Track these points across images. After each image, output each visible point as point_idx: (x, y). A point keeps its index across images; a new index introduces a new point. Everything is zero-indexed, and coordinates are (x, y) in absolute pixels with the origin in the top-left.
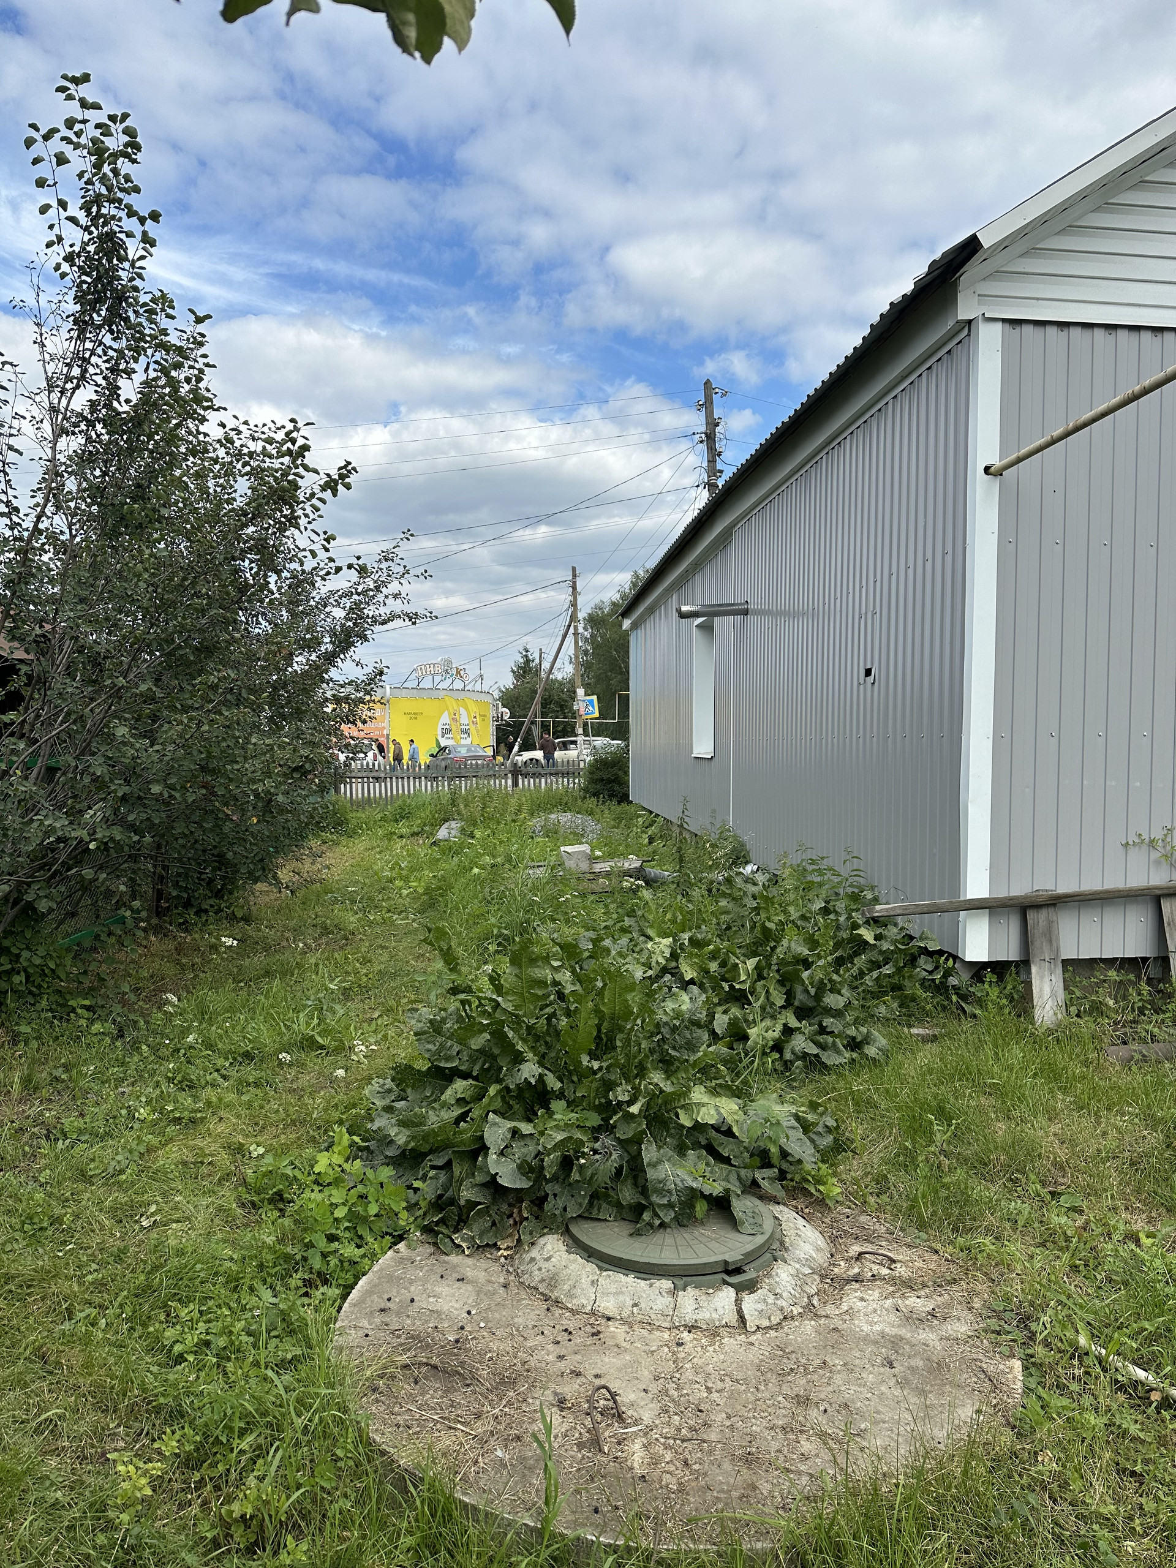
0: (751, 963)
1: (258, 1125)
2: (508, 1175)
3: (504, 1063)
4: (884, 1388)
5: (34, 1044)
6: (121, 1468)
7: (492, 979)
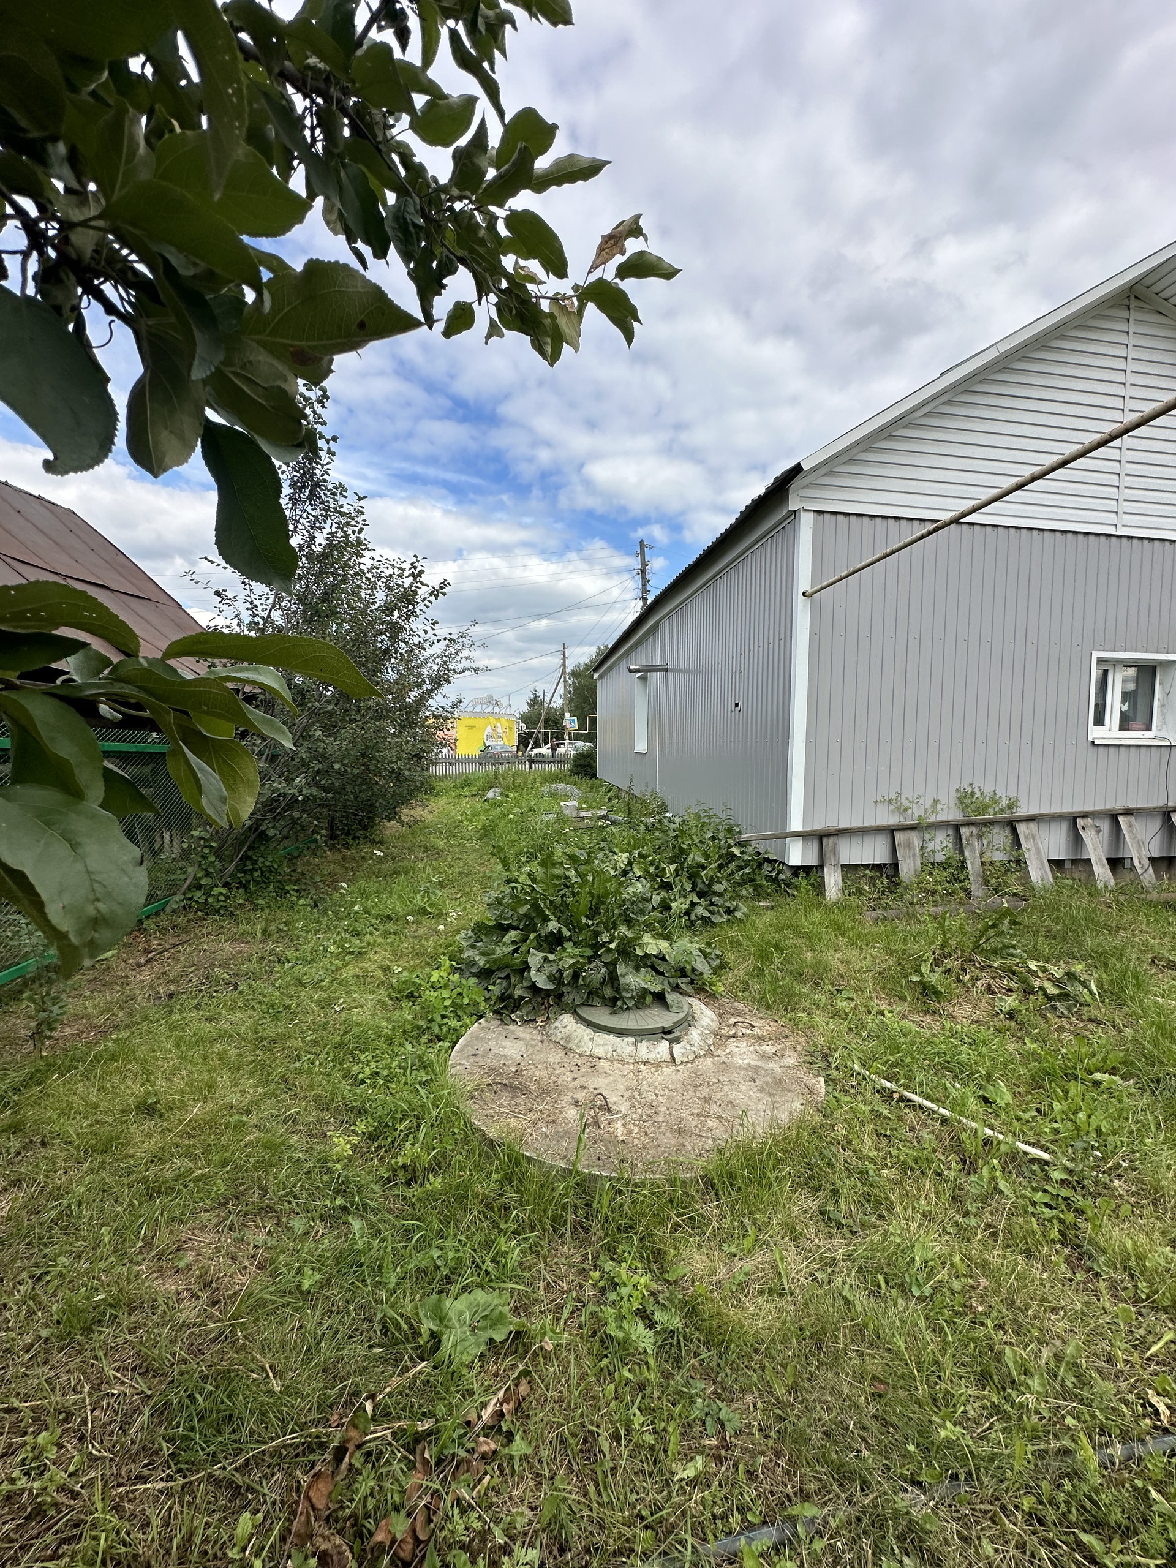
0: (673, 867)
1: (398, 956)
2: (542, 982)
3: (538, 921)
4: (751, 1093)
5: (267, 911)
6: (335, 1140)
7: (529, 875)
